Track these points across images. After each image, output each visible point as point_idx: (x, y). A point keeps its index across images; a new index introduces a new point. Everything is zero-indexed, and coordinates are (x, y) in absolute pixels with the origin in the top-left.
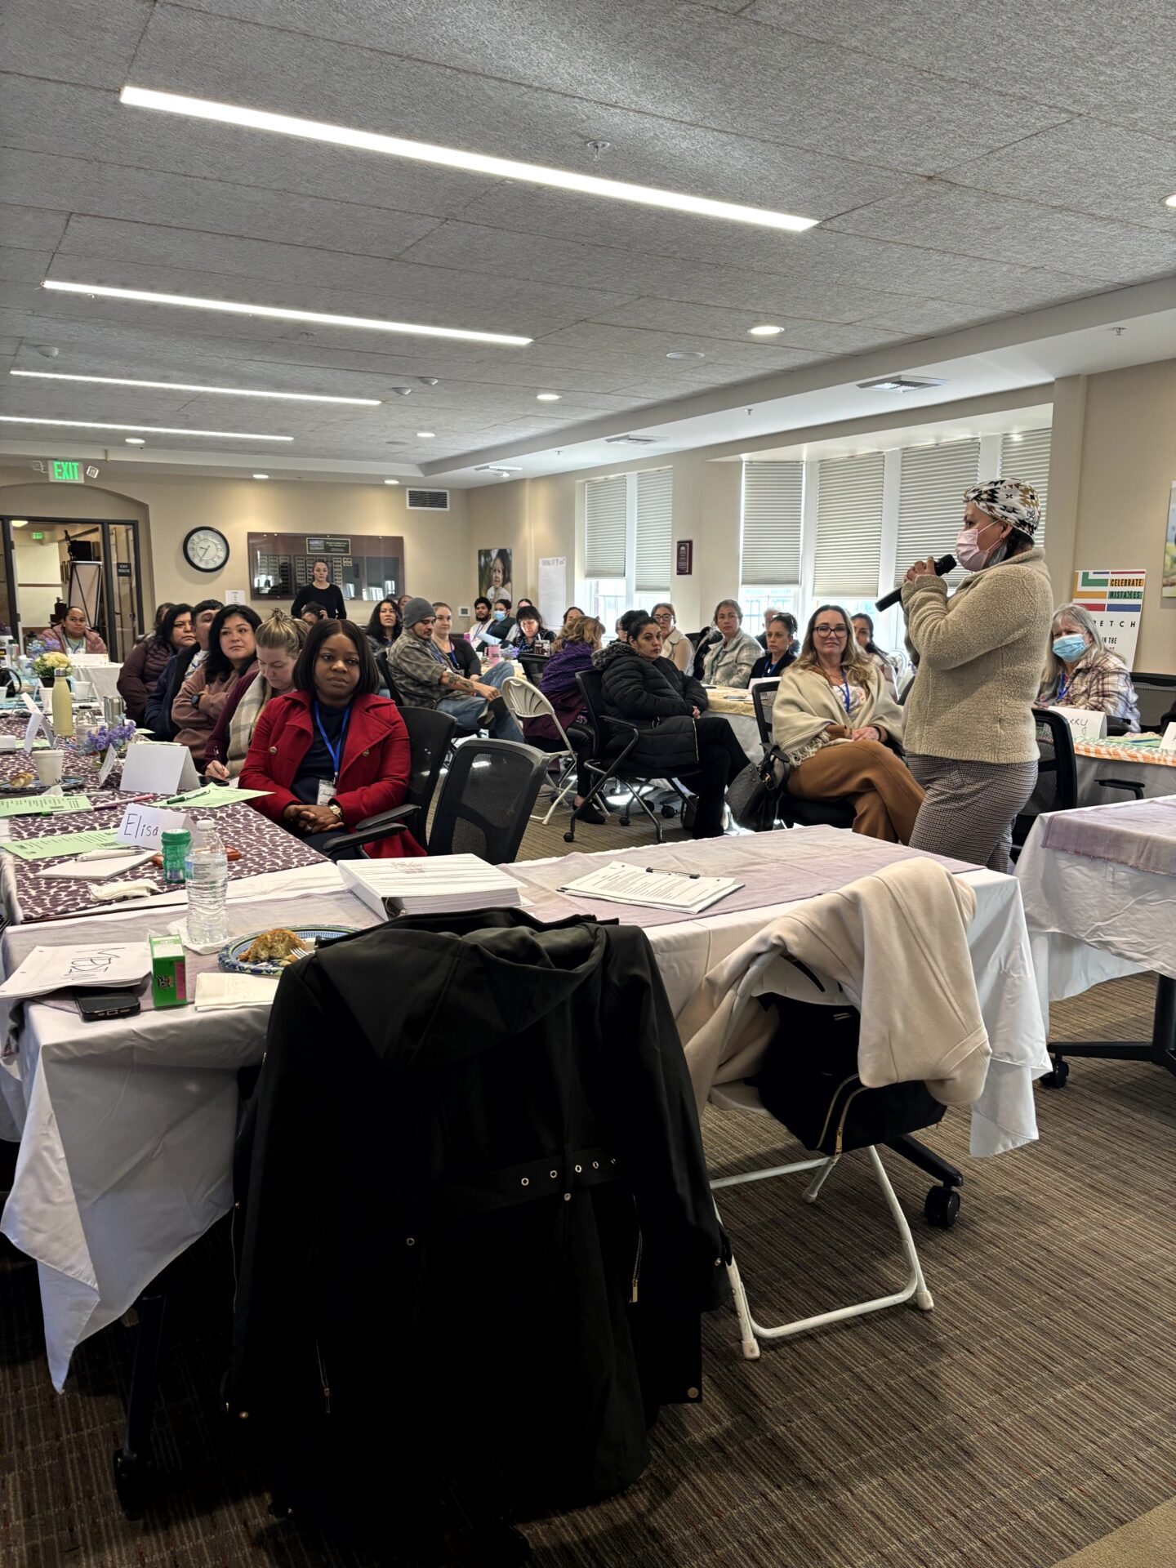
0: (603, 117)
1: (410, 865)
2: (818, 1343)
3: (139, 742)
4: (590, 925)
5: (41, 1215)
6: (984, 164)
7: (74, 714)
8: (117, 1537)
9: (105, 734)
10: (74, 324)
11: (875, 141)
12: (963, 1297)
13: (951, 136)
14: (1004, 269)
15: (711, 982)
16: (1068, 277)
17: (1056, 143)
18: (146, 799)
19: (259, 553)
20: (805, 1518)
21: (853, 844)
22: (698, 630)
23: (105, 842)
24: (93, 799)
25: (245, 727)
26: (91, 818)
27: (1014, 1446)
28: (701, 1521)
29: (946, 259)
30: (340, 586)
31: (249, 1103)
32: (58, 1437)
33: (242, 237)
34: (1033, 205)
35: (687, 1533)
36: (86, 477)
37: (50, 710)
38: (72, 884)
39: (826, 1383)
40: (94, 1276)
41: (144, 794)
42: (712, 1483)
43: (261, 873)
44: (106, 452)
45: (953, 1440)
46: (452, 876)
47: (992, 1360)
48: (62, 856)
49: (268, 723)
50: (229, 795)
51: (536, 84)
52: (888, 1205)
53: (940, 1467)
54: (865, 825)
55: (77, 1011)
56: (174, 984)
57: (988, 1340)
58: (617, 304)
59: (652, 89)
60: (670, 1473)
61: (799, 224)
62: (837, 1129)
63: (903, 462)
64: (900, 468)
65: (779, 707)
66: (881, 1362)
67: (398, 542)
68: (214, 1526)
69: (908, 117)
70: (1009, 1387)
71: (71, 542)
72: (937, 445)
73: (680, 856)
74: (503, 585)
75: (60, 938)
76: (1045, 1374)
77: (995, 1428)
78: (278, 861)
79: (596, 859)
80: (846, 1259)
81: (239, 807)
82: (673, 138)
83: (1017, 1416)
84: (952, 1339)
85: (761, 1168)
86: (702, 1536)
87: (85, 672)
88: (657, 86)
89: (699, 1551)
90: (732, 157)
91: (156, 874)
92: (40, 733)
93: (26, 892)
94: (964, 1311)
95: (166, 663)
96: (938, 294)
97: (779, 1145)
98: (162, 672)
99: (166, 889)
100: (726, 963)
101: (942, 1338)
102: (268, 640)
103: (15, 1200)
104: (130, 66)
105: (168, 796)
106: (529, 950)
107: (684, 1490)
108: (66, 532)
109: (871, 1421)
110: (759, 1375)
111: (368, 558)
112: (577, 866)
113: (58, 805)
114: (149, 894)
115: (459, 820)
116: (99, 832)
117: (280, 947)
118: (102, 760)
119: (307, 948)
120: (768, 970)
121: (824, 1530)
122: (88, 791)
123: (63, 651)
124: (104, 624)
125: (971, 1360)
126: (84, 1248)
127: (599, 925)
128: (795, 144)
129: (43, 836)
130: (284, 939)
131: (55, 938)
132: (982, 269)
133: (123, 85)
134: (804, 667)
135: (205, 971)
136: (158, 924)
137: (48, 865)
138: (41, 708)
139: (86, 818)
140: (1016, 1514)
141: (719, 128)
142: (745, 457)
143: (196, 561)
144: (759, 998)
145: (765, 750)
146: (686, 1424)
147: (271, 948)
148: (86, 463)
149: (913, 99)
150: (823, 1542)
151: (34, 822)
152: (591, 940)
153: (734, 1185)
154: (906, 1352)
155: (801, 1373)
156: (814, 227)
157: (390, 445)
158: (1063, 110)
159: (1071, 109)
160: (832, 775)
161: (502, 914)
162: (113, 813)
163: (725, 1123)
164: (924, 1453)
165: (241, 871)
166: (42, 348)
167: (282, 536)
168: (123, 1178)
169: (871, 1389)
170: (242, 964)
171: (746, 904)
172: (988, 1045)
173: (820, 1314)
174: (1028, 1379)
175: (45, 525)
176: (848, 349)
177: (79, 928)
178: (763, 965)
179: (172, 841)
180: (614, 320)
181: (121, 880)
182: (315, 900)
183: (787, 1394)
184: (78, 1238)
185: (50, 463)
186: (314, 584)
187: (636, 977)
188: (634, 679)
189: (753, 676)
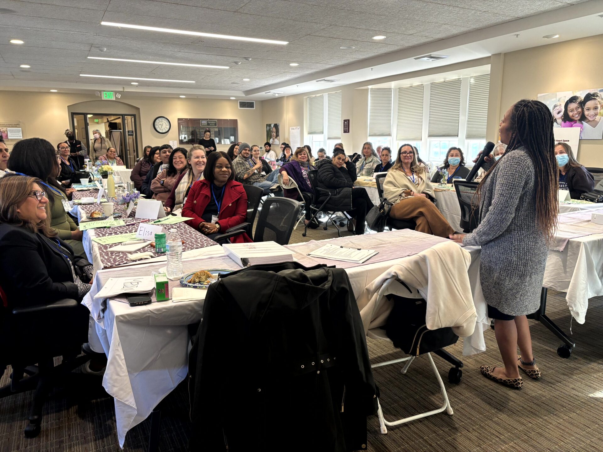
1: (250, 246)
2: (409, 427)
3: (141, 199)
4: (325, 268)
5: (116, 380)
7: (116, 189)
9: (128, 196)
10: (112, 38)
12: (464, 410)
14: (473, 12)
15: (368, 290)
16: (498, 15)
18: (146, 221)
19: (182, 126)
22: (352, 154)
23: (131, 238)
24: (125, 221)
25: (182, 192)
26: (125, 228)
29: (450, 9)
30: (214, 139)
33: (177, 4)
36: (116, 98)
37: (106, 187)
38: (121, 254)
39: (413, 443)
40: (135, 405)
41: (145, 219)
43: (193, 249)
44: (124, 88)
46: (267, 250)
47: (477, 434)
48: (116, 243)
49: (194, 191)
50: (177, 219)
54: (420, 228)
55: (128, 302)
56: (164, 292)
57: (475, 426)
58: (322, 28)
62: (417, 346)
63: (431, 88)
64: (430, 91)
65: (385, 185)
66: (434, 435)
67: (235, 122)
70: (484, 444)
71: (110, 123)
72: (444, 81)
73: (352, 241)
74: (276, 138)
75: (118, 275)
76: (497, 439)
78: (199, 245)
79: (320, 243)
80: (419, 396)
81: (182, 224)
84: (461, 426)
85: (385, 361)
87: (117, 173)
91: (152, 250)
92: (103, 196)
93: (103, 257)
94: (466, 416)
95: (149, 169)
96: (447, 22)
97: (391, 352)
98: (148, 172)
99: (157, 256)
100: (374, 283)
101: (457, 426)
103: (107, 374)
105: (154, 220)
106: (303, 278)
108: (107, 119)
110: (388, 440)
111: (224, 128)
112: (313, 246)
113: (112, 224)
114: (150, 258)
115: (266, 228)
116: (129, 234)
117: (203, 277)
118: (128, 206)
119: (215, 278)
120: (390, 285)
122: (123, 218)
123: (108, 164)
124: (122, 154)
125: (468, 434)
126: (132, 394)
127: (329, 268)
129: (108, 236)
130: (205, 274)
132: (464, 12)
134: (396, 169)
135: (176, 287)
136: (155, 269)
137: (110, 247)
138: (102, 186)
139: (123, 228)
142: (370, 87)
143: (158, 130)
144: (387, 296)
145: (381, 200)
147: (200, 278)
148: (116, 92)
151: (104, 230)
152: (326, 274)
153: (375, 368)
154: (443, 431)
155: (403, 439)
157: (232, 84)
160: (407, 210)
161: (291, 264)
162: (133, 226)
163: (370, 344)
165: (186, 248)
166: (100, 48)
167: (191, 120)
168: (146, 367)
169: (431, 445)
170: (189, 284)
171: (381, 260)
172: (476, 313)
173: (410, 417)
174: (491, 441)
175: (100, 117)
176: (411, 44)
177: (125, 271)
178: (389, 283)
179: (159, 237)
180: (320, 34)
181: (139, 252)
182: (215, 259)
183: (398, 447)
184: (130, 389)
185: (102, 92)
186: (204, 138)
187: (343, 288)
188: (331, 172)
189: (375, 172)
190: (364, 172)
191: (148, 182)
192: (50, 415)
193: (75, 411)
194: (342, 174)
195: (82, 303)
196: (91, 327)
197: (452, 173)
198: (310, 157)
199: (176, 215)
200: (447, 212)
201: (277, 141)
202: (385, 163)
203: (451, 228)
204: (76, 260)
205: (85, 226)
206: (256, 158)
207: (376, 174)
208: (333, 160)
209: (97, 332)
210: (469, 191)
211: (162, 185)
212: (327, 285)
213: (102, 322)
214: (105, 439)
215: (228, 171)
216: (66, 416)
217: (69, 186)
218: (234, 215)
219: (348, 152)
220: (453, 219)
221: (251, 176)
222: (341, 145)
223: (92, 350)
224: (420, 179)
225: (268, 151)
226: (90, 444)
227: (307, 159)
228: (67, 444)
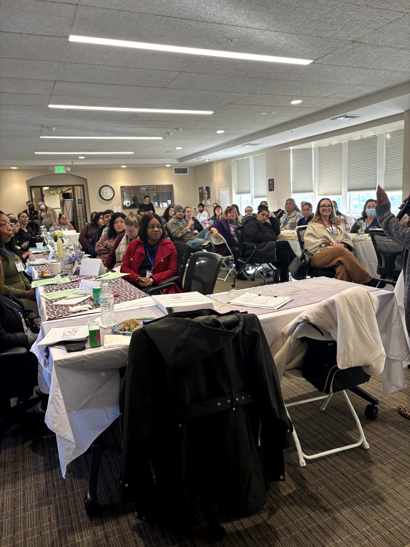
0: (234, 30)
1: (176, 296)
2: (327, 461)
3: (86, 259)
5: (56, 418)
6: (373, 35)
7: (64, 251)
8: (86, 526)
9: (74, 257)
10: (59, 119)
11: (332, 30)
12: (380, 444)
13: (360, 25)
14: (383, 72)
15: (282, 334)
16: (407, 73)
17: (399, 25)
18: (88, 278)
19: (125, 193)
20: (324, 522)
21: (333, 283)
22: (276, 210)
23: (74, 293)
24: (70, 278)
25: (121, 252)
26: (70, 285)
27: (400, 497)
28: (286, 523)
29: (361, 70)
30: (153, 203)
31: (123, 379)
32: (66, 493)
33: (112, 84)
34: (392, 48)
35: (281, 527)
36: (67, 171)
37: (56, 250)
38: (63, 307)
39: (330, 475)
40: (73, 438)
41: (87, 276)
42: (290, 510)
43: (127, 301)
44: (72, 162)
45: (377, 495)
46: (190, 299)
47: (391, 467)
48: (60, 298)
49: (130, 250)
50: (116, 275)
51: (209, 21)
52: (351, 411)
53: (373, 504)
54: (339, 276)
55: (65, 349)
56: (97, 339)
57: (389, 459)
58: (242, 97)
59: (250, 18)
60: (275, 506)
61: (306, 62)
62: (330, 384)
63: (349, 146)
64: (348, 148)
65: (306, 237)
66: (350, 468)
67: (171, 187)
68: (119, 523)
69: (344, 20)
70: (398, 476)
71: (63, 193)
72: (361, 139)
73: (270, 290)
74: (208, 199)
77: (393, 490)
78: (132, 297)
79: (240, 292)
80: (336, 431)
81: (119, 279)
82: (259, 35)
83: (401, 486)
84: (376, 459)
85: (305, 399)
86: (287, 528)
87: (69, 236)
88: (252, 17)
89: (286, 533)
90: (281, 40)
91: (91, 303)
92: (53, 258)
93: (49, 310)
94: (381, 449)
95: (94, 232)
96: (359, 83)
97: (311, 391)
98: (93, 235)
99: (94, 308)
100: (288, 327)
101: (373, 459)
102: (129, 223)
104: (71, 28)
105: (96, 277)
106: (217, 324)
107: (280, 512)
108: (61, 190)
109: (347, 488)
110: (306, 472)
111: (161, 193)
112: (234, 294)
113: (59, 281)
114: (89, 309)
115: (193, 281)
116: (73, 289)
117: (132, 325)
118: (74, 265)
119: (141, 325)
120: (303, 328)
121: (330, 526)
122: (69, 276)
123: (60, 230)
124: (74, 220)
125: (383, 466)
126: (70, 429)
128: (303, 34)
129: (54, 291)
130: (133, 323)
131: (58, 325)
132: (375, 73)
133: (69, 35)
134: (316, 222)
135: (107, 334)
136: (91, 319)
137: (56, 301)
138: (53, 249)
139: (68, 285)
140: (401, 521)
141: (275, 30)
142: (291, 148)
143: (104, 197)
144: (300, 339)
145: (302, 251)
146: (280, 489)
147: (129, 326)
148: (66, 166)
149: (345, 13)
150: (330, 531)
151: (52, 287)
152: (238, 319)
153: (295, 405)
154: (359, 464)
155: (321, 472)
156: (312, 63)
157: (167, 153)
158: (401, 12)
159: (404, 11)
160: (326, 260)
161: (206, 311)
162: (77, 283)
163: (291, 384)
164: (367, 500)
165: (119, 301)
166: (49, 128)
167: (132, 187)
168: (83, 406)
169: (347, 477)
170: (119, 332)
171: (295, 306)
172: (384, 353)
173: (327, 451)
174: (405, 473)
175: (54, 188)
176: (327, 106)
177: (66, 321)
178: (301, 327)
179: (96, 291)
180: (242, 103)
181: (80, 305)
182: (144, 309)
183: (316, 479)
184: (68, 425)
185: (54, 167)
186: (144, 203)
187: (254, 332)
188: (256, 228)
189: (298, 225)
190: (288, 226)
191: (93, 244)
192: (7, 450)
193: (29, 445)
194: (266, 229)
195: (30, 351)
196: (40, 371)
197: (370, 224)
198: (238, 215)
199: (115, 272)
200: (365, 260)
201: (208, 202)
202: (307, 217)
203: (369, 274)
204: (27, 313)
205: (36, 284)
206: (189, 218)
207: (298, 227)
208: (258, 216)
209: (45, 376)
210: (385, 240)
211: (106, 247)
212: (238, 329)
213: (48, 367)
214: (54, 470)
215: (159, 231)
216: (21, 450)
217: (26, 250)
218: (166, 270)
219: (272, 209)
220: (370, 266)
221: (185, 235)
222: (266, 202)
223: (42, 391)
224: (338, 230)
225: (201, 211)
226: (41, 475)
227: (236, 217)
228: (21, 475)
